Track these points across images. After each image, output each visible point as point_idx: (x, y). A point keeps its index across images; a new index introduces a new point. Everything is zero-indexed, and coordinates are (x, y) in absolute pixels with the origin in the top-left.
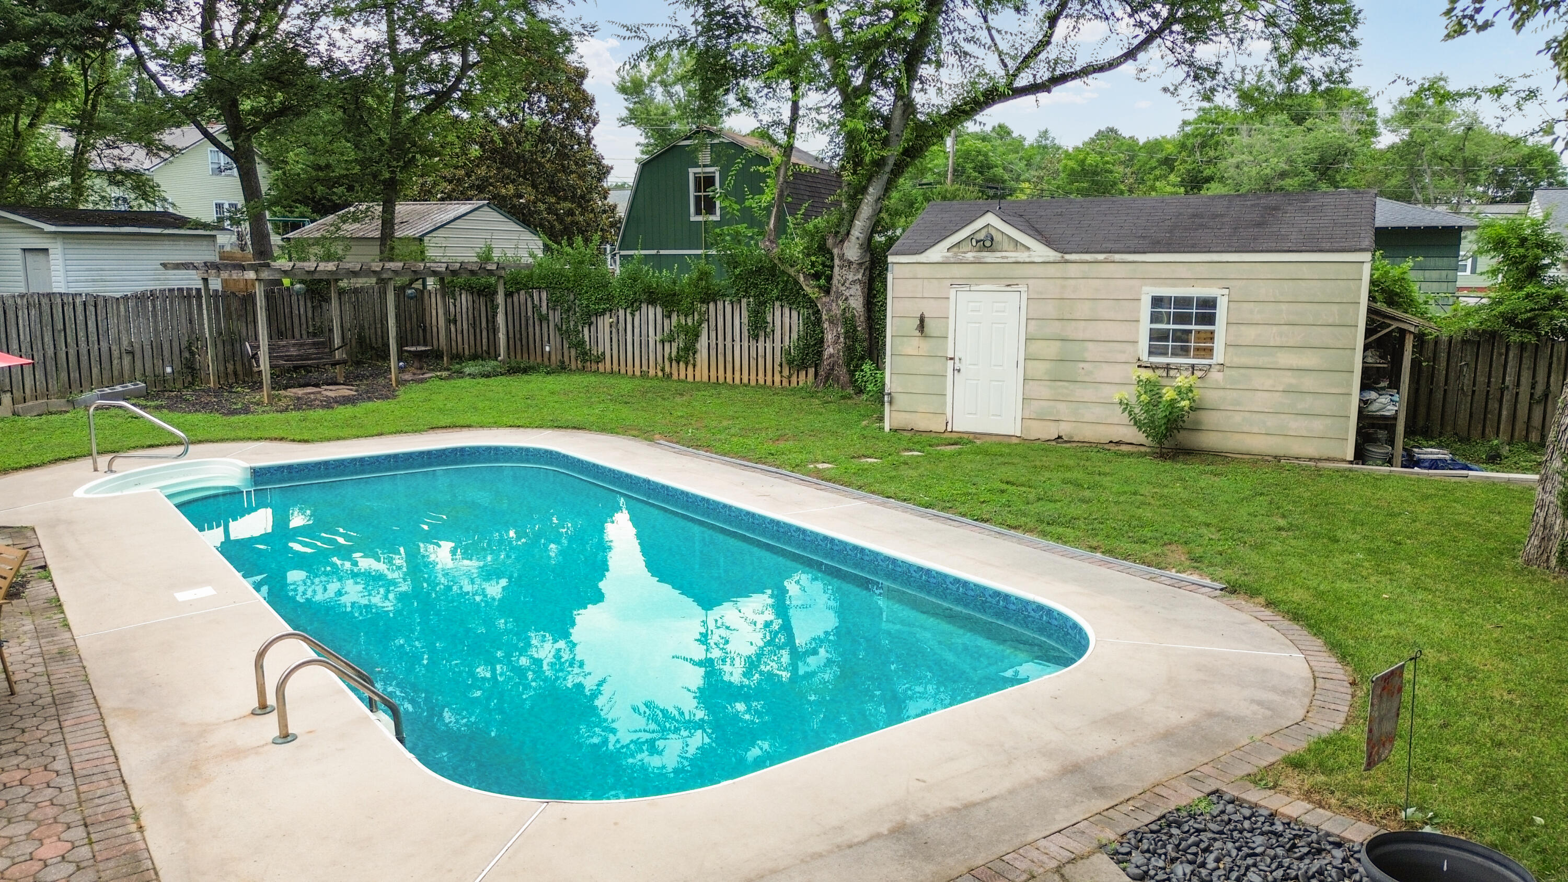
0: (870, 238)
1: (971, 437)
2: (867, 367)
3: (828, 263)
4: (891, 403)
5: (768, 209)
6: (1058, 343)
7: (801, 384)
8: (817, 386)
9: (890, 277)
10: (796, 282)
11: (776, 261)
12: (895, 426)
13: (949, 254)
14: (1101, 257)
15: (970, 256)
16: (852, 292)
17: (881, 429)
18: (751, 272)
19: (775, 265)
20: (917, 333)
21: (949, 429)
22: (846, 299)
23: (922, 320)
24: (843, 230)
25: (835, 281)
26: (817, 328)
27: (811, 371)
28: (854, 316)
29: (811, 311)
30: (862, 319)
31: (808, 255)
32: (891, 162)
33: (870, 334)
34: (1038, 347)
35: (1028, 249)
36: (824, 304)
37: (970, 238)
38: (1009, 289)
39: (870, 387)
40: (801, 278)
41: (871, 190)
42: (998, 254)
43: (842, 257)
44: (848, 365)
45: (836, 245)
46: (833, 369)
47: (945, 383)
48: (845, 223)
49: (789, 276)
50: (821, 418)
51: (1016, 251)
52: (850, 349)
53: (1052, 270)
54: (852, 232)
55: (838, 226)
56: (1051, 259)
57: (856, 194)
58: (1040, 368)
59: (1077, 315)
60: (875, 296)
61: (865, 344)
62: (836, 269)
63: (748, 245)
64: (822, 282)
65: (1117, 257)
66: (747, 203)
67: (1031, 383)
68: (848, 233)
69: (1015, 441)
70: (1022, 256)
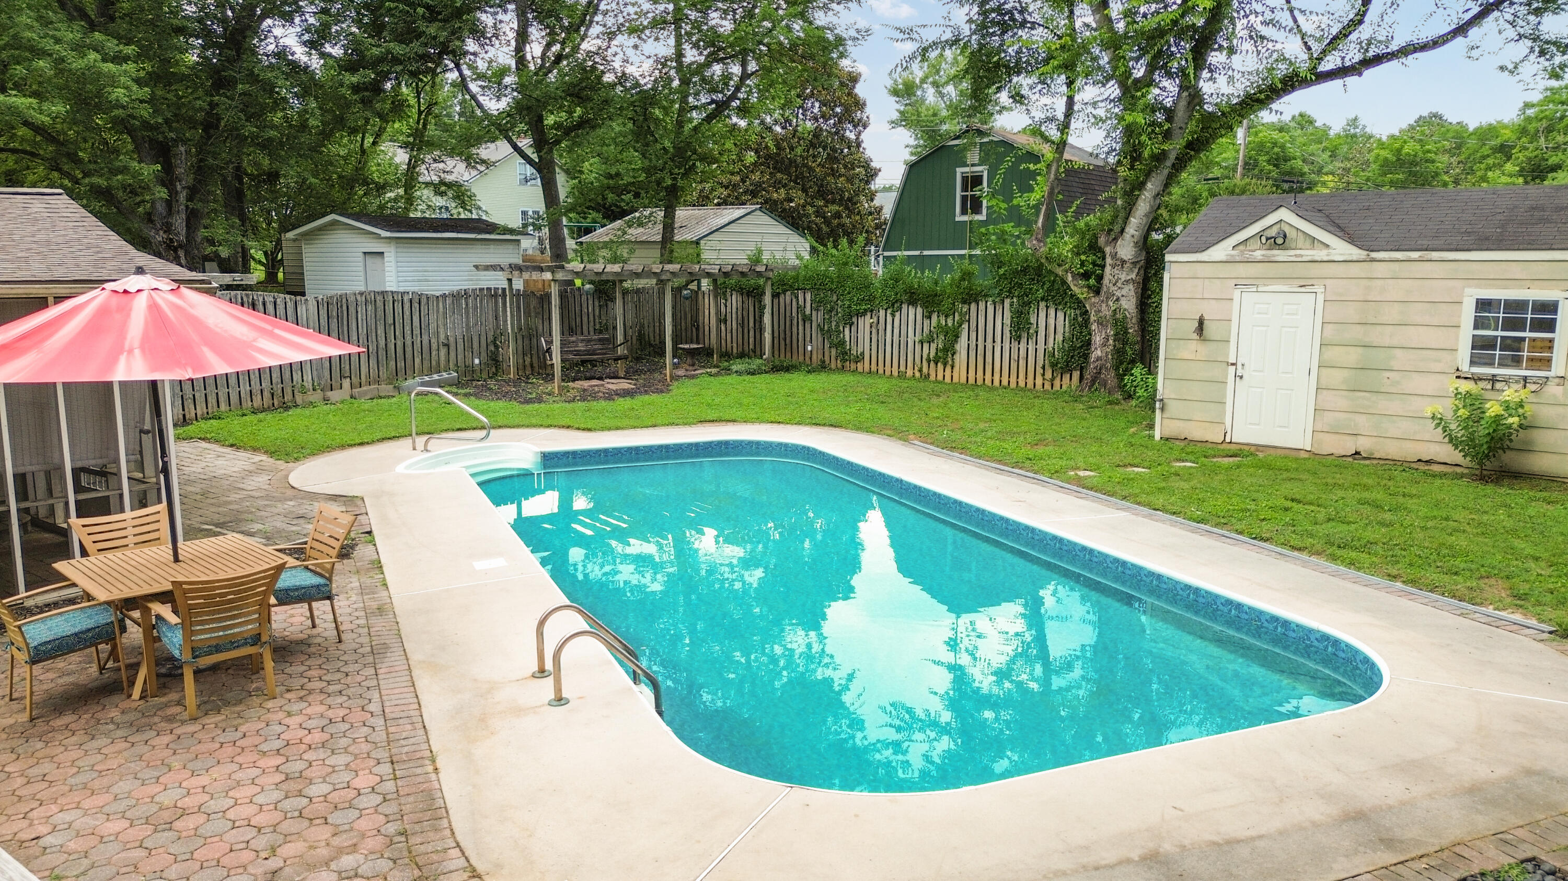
0: (1146, 237)
1: (1253, 449)
2: (1138, 371)
3: (1099, 262)
4: (1162, 409)
5: (1037, 207)
6: (1360, 350)
7: (1064, 387)
8: (1082, 390)
9: (1166, 276)
10: (1064, 282)
11: (1043, 261)
12: (1167, 434)
13: (1234, 252)
14: (1415, 255)
15: (1259, 254)
16: (1124, 292)
17: (1151, 437)
18: (1016, 272)
19: (1042, 264)
20: (1195, 336)
21: (1228, 440)
22: (1118, 300)
23: (1201, 322)
24: (1117, 228)
25: (1106, 281)
26: (1084, 330)
27: (1076, 374)
28: (1125, 317)
29: (1078, 312)
30: (1134, 321)
31: (1078, 254)
32: (1172, 156)
33: (1143, 337)
34: (1333, 354)
35: (1327, 246)
36: (1093, 305)
37: (1260, 235)
38: (1303, 289)
39: (1140, 392)
40: (1070, 278)
41: (1149, 185)
42: (1292, 252)
43: (1114, 256)
44: (1117, 369)
45: (1108, 243)
46: (1100, 373)
47: (1225, 388)
48: (1120, 221)
49: (1057, 275)
50: (1085, 424)
51: (1313, 248)
52: (1119, 353)
53: (1355, 269)
54: (1127, 230)
55: (1112, 223)
56: (1355, 258)
57: (1132, 191)
58: (1336, 377)
59: (1384, 319)
60: (1149, 297)
61: (1137, 347)
62: (1108, 269)
63: (1014, 244)
64: (1092, 281)
65: (1435, 255)
66: (1015, 202)
67: (1325, 392)
68: (1122, 231)
69: (1303, 455)
70: (1321, 254)
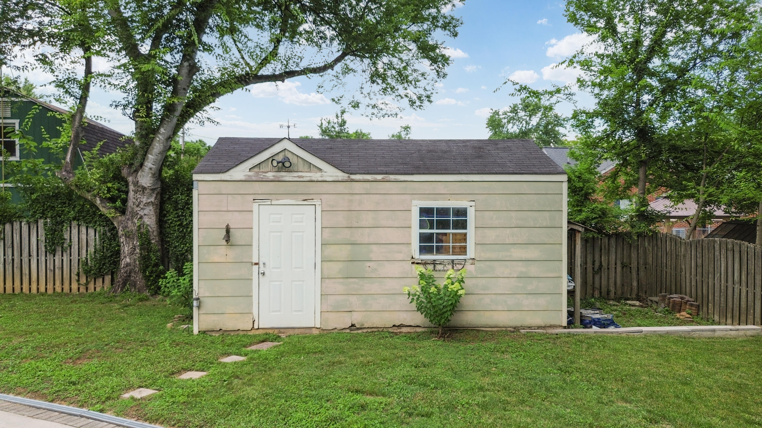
0: (160, 171)
1: (276, 331)
3: (124, 189)
4: (199, 307)
5: (65, 149)
6: (349, 247)
7: (98, 289)
8: (115, 291)
9: (195, 193)
10: (93, 205)
11: (73, 188)
12: (204, 328)
13: (251, 173)
14: (379, 177)
15: (270, 175)
16: (146, 212)
17: (190, 331)
18: (48, 197)
19: (72, 191)
20: (224, 242)
21: (256, 327)
22: (141, 217)
23: (228, 231)
24: (137, 163)
25: (130, 204)
26: (113, 242)
27: (108, 278)
28: (148, 231)
29: (107, 229)
30: (155, 233)
31: (105, 182)
32: (179, 109)
33: (162, 245)
34: (331, 250)
35: (320, 170)
36: (120, 222)
38: (305, 203)
40: (98, 201)
41: (162, 130)
42: (296, 174)
43: (136, 184)
44: (144, 272)
45: (130, 174)
46: (129, 276)
47: (251, 284)
48: (139, 157)
49: (86, 200)
50: (124, 324)
51: (310, 172)
52: (145, 259)
53: (341, 187)
54: (146, 163)
55: (132, 159)
56: (340, 179)
57: (147, 135)
58: (335, 268)
59: (363, 224)
60: (165, 216)
61: (159, 254)
62: (131, 194)
63: (46, 175)
64: (118, 203)
65: (392, 177)
66: (45, 144)
67: (327, 281)
68: (142, 165)
70: (316, 176)
